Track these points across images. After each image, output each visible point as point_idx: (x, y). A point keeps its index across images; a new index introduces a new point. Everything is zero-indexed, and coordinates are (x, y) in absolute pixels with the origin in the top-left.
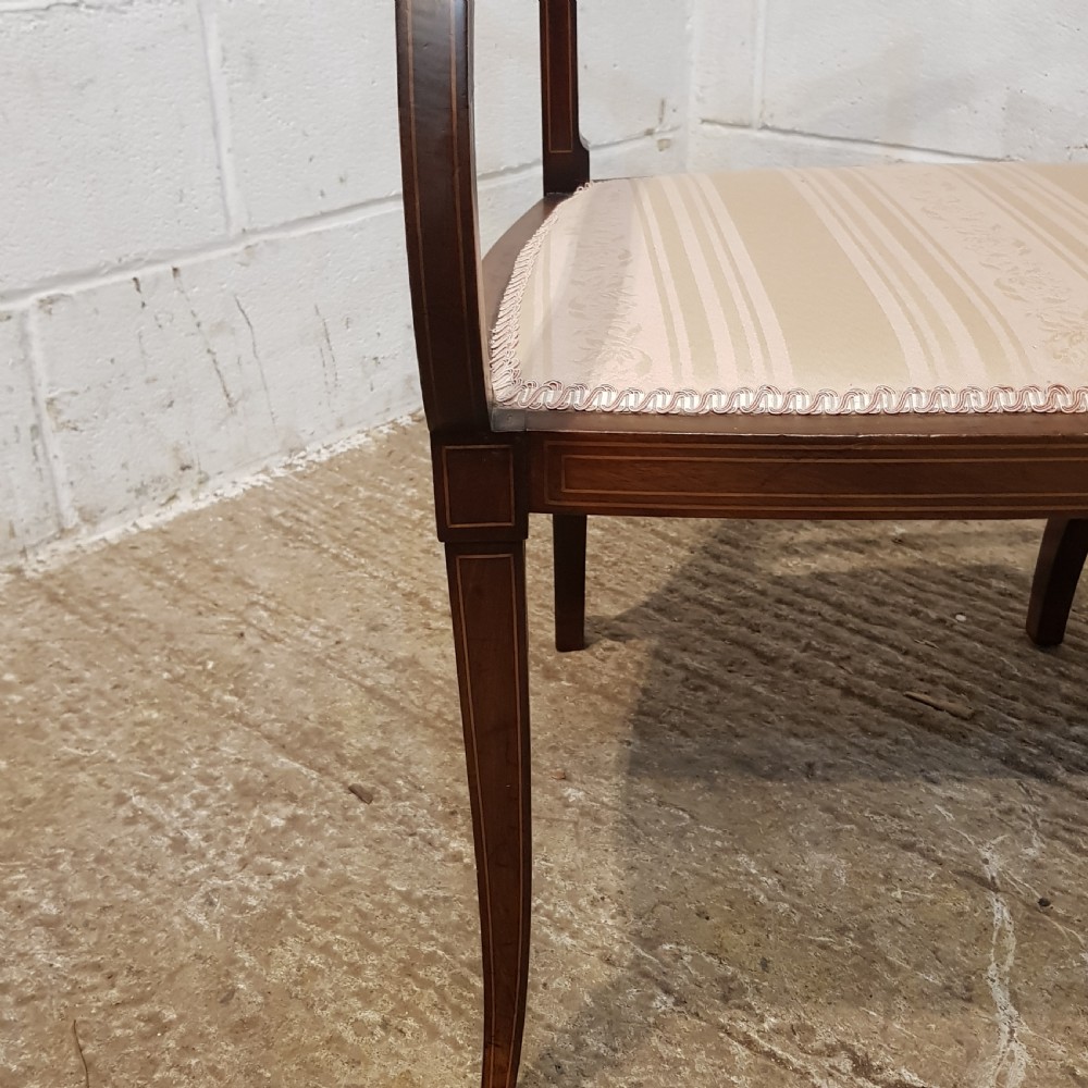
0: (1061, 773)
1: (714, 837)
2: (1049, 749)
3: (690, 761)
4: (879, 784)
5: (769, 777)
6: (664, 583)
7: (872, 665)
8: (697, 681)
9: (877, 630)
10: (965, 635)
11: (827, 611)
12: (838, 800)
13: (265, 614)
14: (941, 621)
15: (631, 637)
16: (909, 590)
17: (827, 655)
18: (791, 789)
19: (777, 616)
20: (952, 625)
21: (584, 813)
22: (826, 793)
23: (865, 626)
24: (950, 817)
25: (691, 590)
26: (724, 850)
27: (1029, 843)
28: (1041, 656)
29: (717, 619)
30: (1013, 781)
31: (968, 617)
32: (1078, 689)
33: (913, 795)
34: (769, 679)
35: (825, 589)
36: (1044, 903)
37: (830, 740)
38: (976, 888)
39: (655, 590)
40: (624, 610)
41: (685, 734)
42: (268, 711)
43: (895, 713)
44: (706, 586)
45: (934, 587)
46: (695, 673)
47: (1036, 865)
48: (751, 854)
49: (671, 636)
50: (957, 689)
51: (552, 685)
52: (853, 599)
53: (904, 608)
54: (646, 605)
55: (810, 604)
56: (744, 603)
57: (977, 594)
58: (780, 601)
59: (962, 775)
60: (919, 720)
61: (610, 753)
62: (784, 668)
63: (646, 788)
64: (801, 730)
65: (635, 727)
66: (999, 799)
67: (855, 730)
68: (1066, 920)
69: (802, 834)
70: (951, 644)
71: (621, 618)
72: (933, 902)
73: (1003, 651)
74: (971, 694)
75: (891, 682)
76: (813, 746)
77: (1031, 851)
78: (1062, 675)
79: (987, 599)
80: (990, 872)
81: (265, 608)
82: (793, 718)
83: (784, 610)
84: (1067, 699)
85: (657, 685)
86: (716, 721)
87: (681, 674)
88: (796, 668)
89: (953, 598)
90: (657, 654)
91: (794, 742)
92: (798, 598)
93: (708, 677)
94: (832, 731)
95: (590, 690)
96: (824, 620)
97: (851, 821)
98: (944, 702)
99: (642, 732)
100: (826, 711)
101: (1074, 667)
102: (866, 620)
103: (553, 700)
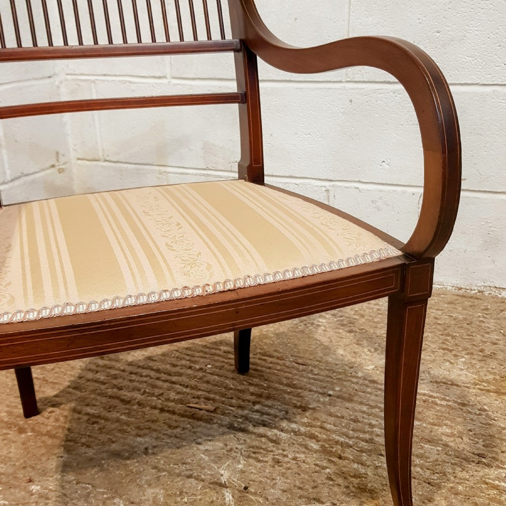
0: (251, 428)
1: (103, 493)
2: (246, 418)
3: (91, 459)
4: (177, 451)
5: (128, 458)
6: (77, 375)
7: (173, 395)
8: (93, 419)
9: (174, 379)
10: (211, 374)
11: (152, 374)
12: (159, 462)
14: (201, 369)
15: (61, 404)
16: (187, 358)
17: (153, 395)
18: (138, 462)
19: (131, 381)
20: (206, 370)
21: (41, 496)
22: (153, 460)
23: (169, 378)
24: (207, 458)
25: (90, 375)
26: (108, 499)
27: (239, 462)
28: (242, 377)
29: (103, 387)
30: (232, 436)
31: (212, 365)
32: (256, 389)
33: (191, 452)
34: (127, 411)
35: (151, 364)
36: (246, 488)
37: (154, 435)
38: (218, 488)
39: (72, 379)
40: (58, 392)
41: (88, 446)
43: (183, 416)
44: (97, 372)
45: (198, 354)
46: (93, 416)
47: (242, 472)
48: (121, 497)
49: (82, 400)
50: (208, 399)
51: (23, 436)
52: (163, 366)
53: (185, 366)
54: (69, 387)
55: (145, 372)
56: (115, 377)
57: (215, 354)
58: (131, 373)
59: (211, 437)
60: (193, 417)
61: (53, 463)
62: (134, 405)
63: (71, 477)
64: (142, 432)
65: (65, 448)
66: (226, 445)
67: (166, 427)
68: (255, 494)
69: (143, 482)
70: (205, 379)
71: (56, 396)
72: (200, 500)
73: (227, 378)
74: (214, 400)
75: (181, 402)
76: (147, 439)
77: (240, 466)
78: (251, 384)
79: (219, 356)
80: (223, 480)
82: (138, 428)
83: (134, 377)
84: (252, 394)
85: (75, 425)
86: (104, 437)
87: (86, 418)
88: (139, 404)
89: (205, 358)
90: (74, 410)
91: (139, 439)
92: (140, 370)
93: (99, 417)
94: (155, 430)
95: (42, 435)
96: (151, 378)
97: (165, 471)
98: (203, 406)
99: (68, 450)
100: (154, 421)
101: (255, 380)
102: (170, 375)
103: (24, 444)
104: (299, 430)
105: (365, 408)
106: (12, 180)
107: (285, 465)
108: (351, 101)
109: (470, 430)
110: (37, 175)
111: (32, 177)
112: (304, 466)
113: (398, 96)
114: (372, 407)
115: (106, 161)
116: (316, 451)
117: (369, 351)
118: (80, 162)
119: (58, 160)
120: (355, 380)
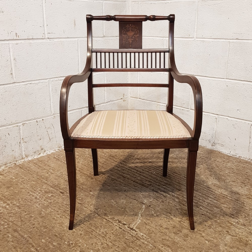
0: (159, 192)
1: (109, 198)
2: (159, 189)
3: (109, 189)
4: (134, 192)
5: (119, 191)
6: (112, 167)
7: (139, 178)
8: (113, 180)
9: (141, 174)
10: (154, 175)
11: (135, 171)
12: (127, 194)
13: (52, 170)
14: (151, 173)
15: (105, 174)
16: (148, 169)
17: (133, 177)
18: (122, 193)
19: (128, 172)
20: (153, 173)
21: (92, 195)
22: (126, 193)
23: (140, 173)
24: (142, 196)
25: (116, 168)
26: (110, 199)
27: (151, 199)
28: (163, 177)
29: (119, 172)
30: (152, 192)
31: (155, 172)
32: (166, 182)
33: (138, 194)
34: (124, 180)
35: (136, 168)
36: (150, 206)
37: (129, 187)
38: (142, 204)
39: (111, 168)
40: (105, 171)
41: (109, 186)
42: (50, 183)
43: (140, 184)
44: (119, 168)
45: (152, 168)
46: (113, 179)
47: (151, 202)
48: (113, 200)
49: (111, 174)
50: (149, 181)
51: (92, 180)
52: (139, 170)
53: (147, 171)
54: (109, 170)
55: (133, 170)
56: (124, 170)
57: (158, 169)
58: (129, 170)
59: (145, 191)
60: (143, 185)
61: (98, 188)
62: (126, 178)
63: (102, 192)
64: (126, 186)
65: (102, 185)
66: (149, 194)
67: (133, 186)
68: (152, 208)
69: (121, 198)
70: (151, 176)
71: (104, 172)
72: (135, 205)
73: (158, 177)
74: (151, 182)
75: (141, 180)
76: (127, 188)
77: (151, 200)
78: (165, 180)
79: (159, 170)
80: (144, 202)
81: (52, 169)
82: (125, 185)
83: (129, 171)
84: (164, 183)
85: (107, 180)
86: (114, 185)
87: (111, 179)
88: (128, 178)
89: (154, 170)
90: (108, 176)
91: (124, 187)
92: (132, 169)
93: (115, 179)
94: (130, 186)
95: (98, 181)
96: (134, 172)
97: (128, 196)
98: (147, 183)
99: (103, 186)
100: (130, 184)
101: (167, 179)
102: (141, 172)
103: (92, 182)
104: (174, 195)
105: (200, 194)
106: (107, 102)
107: (165, 203)
108: (227, 86)
109: (234, 208)
110: (116, 101)
111: (114, 102)
112: (170, 204)
113: (245, 86)
114: (203, 194)
115: (140, 98)
116: (177, 202)
117: (213, 178)
118: (131, 98)
119: (124, 97)
120: (202, 186)
